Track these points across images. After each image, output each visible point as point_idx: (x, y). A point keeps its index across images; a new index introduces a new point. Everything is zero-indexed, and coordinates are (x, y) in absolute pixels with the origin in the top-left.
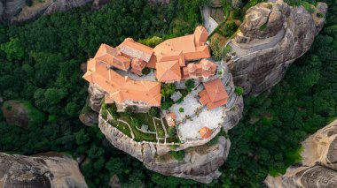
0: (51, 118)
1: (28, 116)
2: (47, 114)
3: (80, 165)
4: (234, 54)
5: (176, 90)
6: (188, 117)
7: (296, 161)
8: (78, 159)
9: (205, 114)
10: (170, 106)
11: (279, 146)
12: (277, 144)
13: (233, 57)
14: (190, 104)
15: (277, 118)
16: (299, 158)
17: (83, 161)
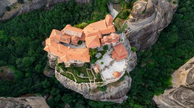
0: (27, 75)
1: (14, 75)
2: (25, 72)
3: (46, 100)
4: (129, 28)
5: (98, 52)
6: (106, 67)
7: (169, 86)
8: (45, 96)
9: (116, 64)
10: (96, 61)
11: (159, 78)
13: (128, 30)
14: (107, 59)
15: (156, 62)
16: (171, 84)
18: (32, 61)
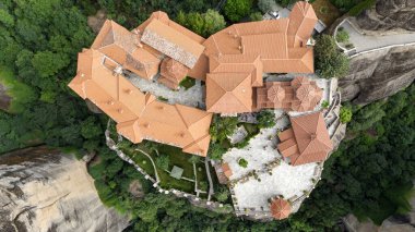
0: (45, 97)
2: (38, 90)
3: (88, 164)
4: (348, 47)
5: (239, 125)
6: (253, 174)
7: (402, 211)
8: (85, 157)
10: (225, 150)
11: (378, 180)
12: (376, 177)
13: (346, 51)
14: (259, 149)
15: (385, 138)
16: (407, 207)
17: (92, 160)
18: (60, 66)
